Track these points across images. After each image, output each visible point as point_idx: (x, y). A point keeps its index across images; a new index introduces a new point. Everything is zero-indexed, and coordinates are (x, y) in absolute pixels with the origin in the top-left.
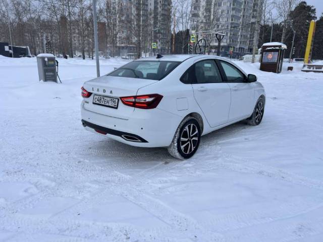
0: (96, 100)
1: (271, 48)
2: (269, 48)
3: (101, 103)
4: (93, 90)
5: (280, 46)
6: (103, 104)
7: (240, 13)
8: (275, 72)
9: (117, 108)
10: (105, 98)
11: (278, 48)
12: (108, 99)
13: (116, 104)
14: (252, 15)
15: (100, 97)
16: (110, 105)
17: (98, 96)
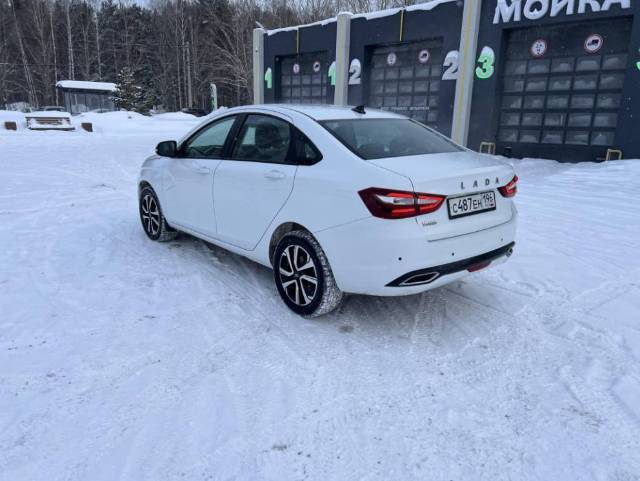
0: (456, 208)
3: (468, 211)
4: (462, 187)
6: (473, 210)
9: (494, 209)
10: (473, 198)
12: (479, 197)
13: (493, 202)
15: (462, 199)
16: (484, 206)
17: (458, 200)
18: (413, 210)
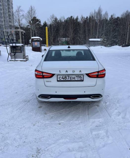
0: (61, 78)
1: (36, 40)
2: (35, 40)
5: (40, 39)
6: (69, 79)
7: (2, 19)
8: (40, 52)
9: (83, 81)
10: (70, 76)
11: (39, 40)
13: (82, 78)
14: (9, 21)
16: (76, 79)
17: (62, 76)
18: (42, 77)
